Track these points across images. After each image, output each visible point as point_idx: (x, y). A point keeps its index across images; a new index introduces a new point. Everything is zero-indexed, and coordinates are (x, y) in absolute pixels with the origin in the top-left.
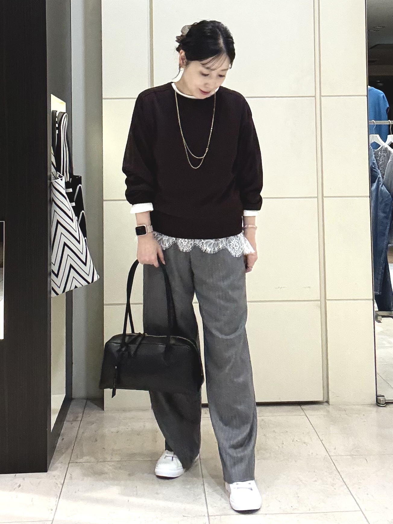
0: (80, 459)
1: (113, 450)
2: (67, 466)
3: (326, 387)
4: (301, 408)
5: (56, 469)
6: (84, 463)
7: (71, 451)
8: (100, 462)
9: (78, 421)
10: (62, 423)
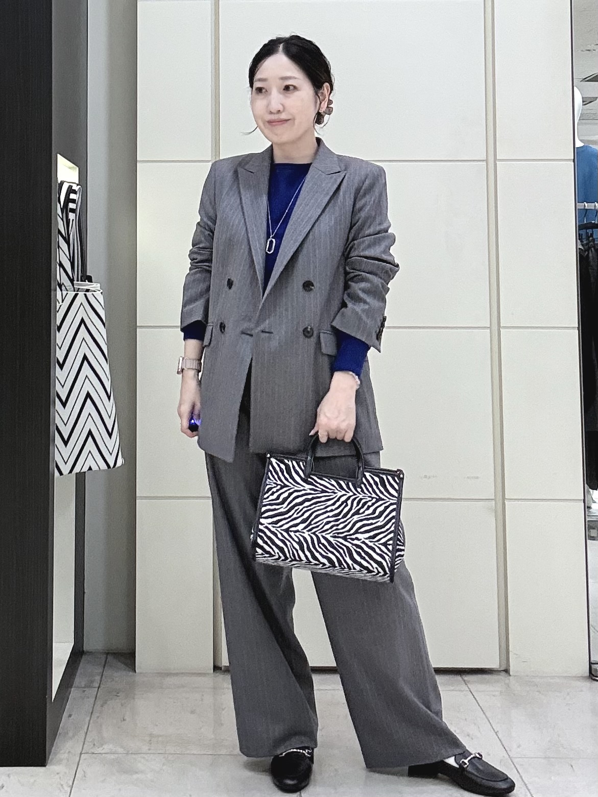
0: (98, 748)
1: (151, 735)
2: (78, 758)
3: (504, 645)
4: (462, 678)
5: (60, 762)
6: (103, 755)
7: (84, 735)
8: (132, 754)
9: (95, 687)
10: (69, 689)
